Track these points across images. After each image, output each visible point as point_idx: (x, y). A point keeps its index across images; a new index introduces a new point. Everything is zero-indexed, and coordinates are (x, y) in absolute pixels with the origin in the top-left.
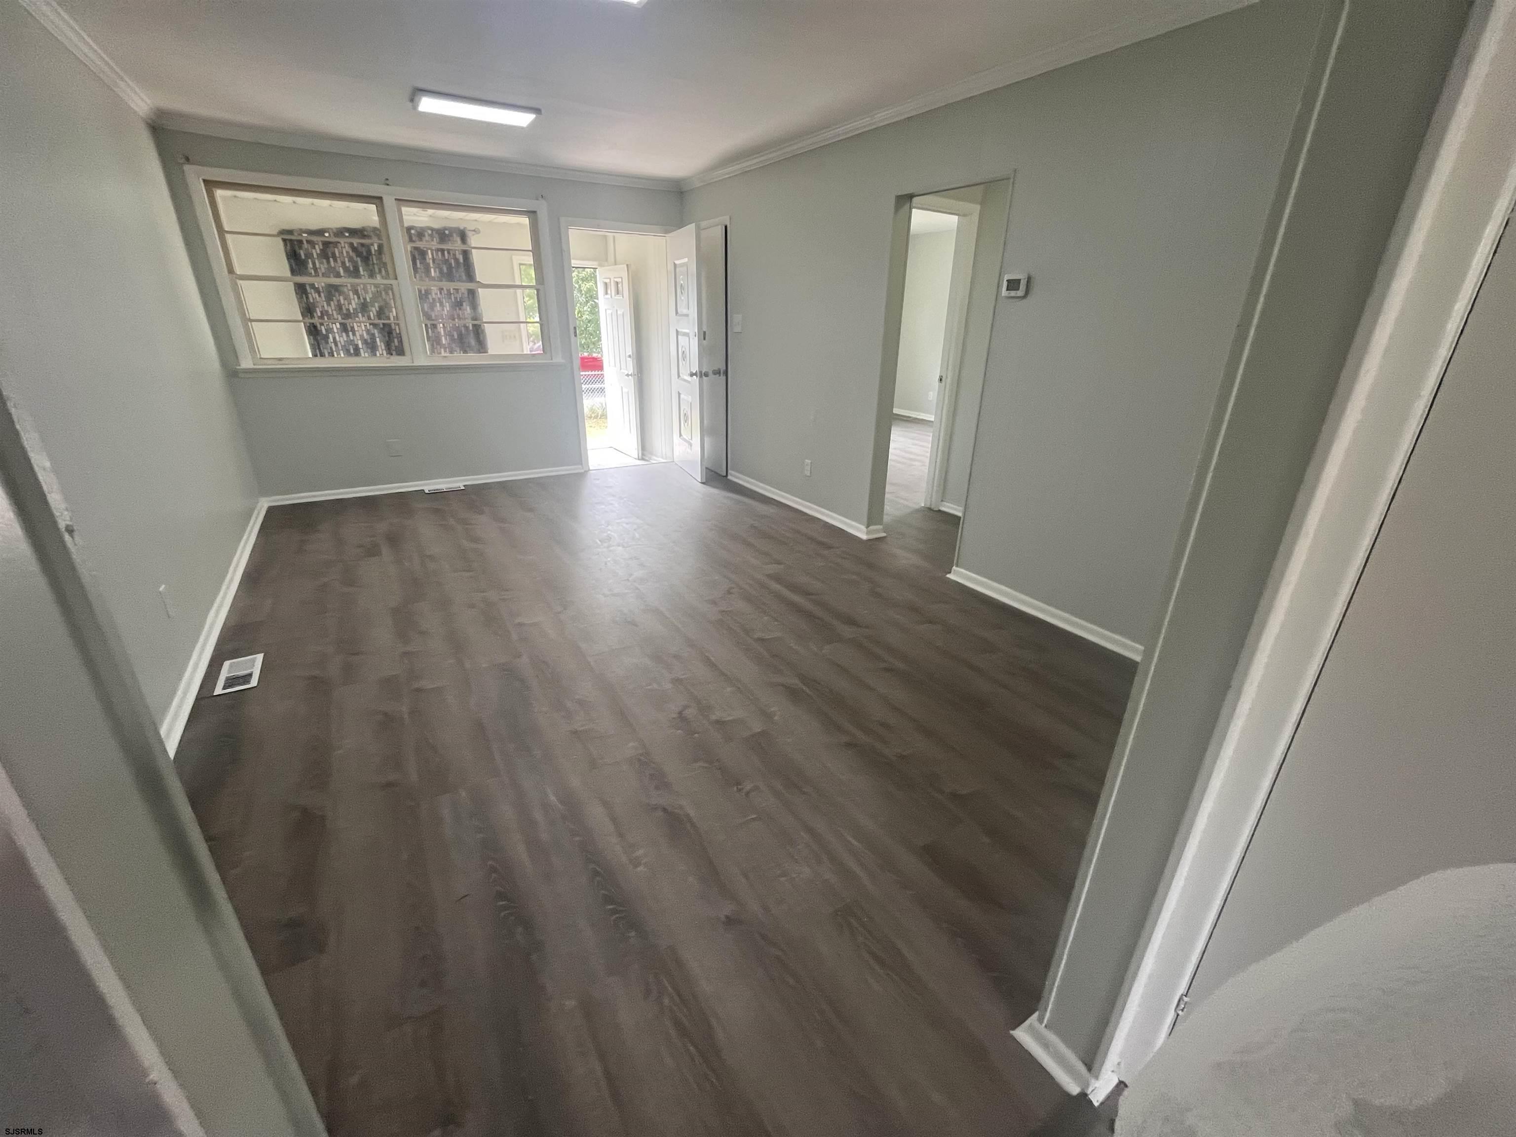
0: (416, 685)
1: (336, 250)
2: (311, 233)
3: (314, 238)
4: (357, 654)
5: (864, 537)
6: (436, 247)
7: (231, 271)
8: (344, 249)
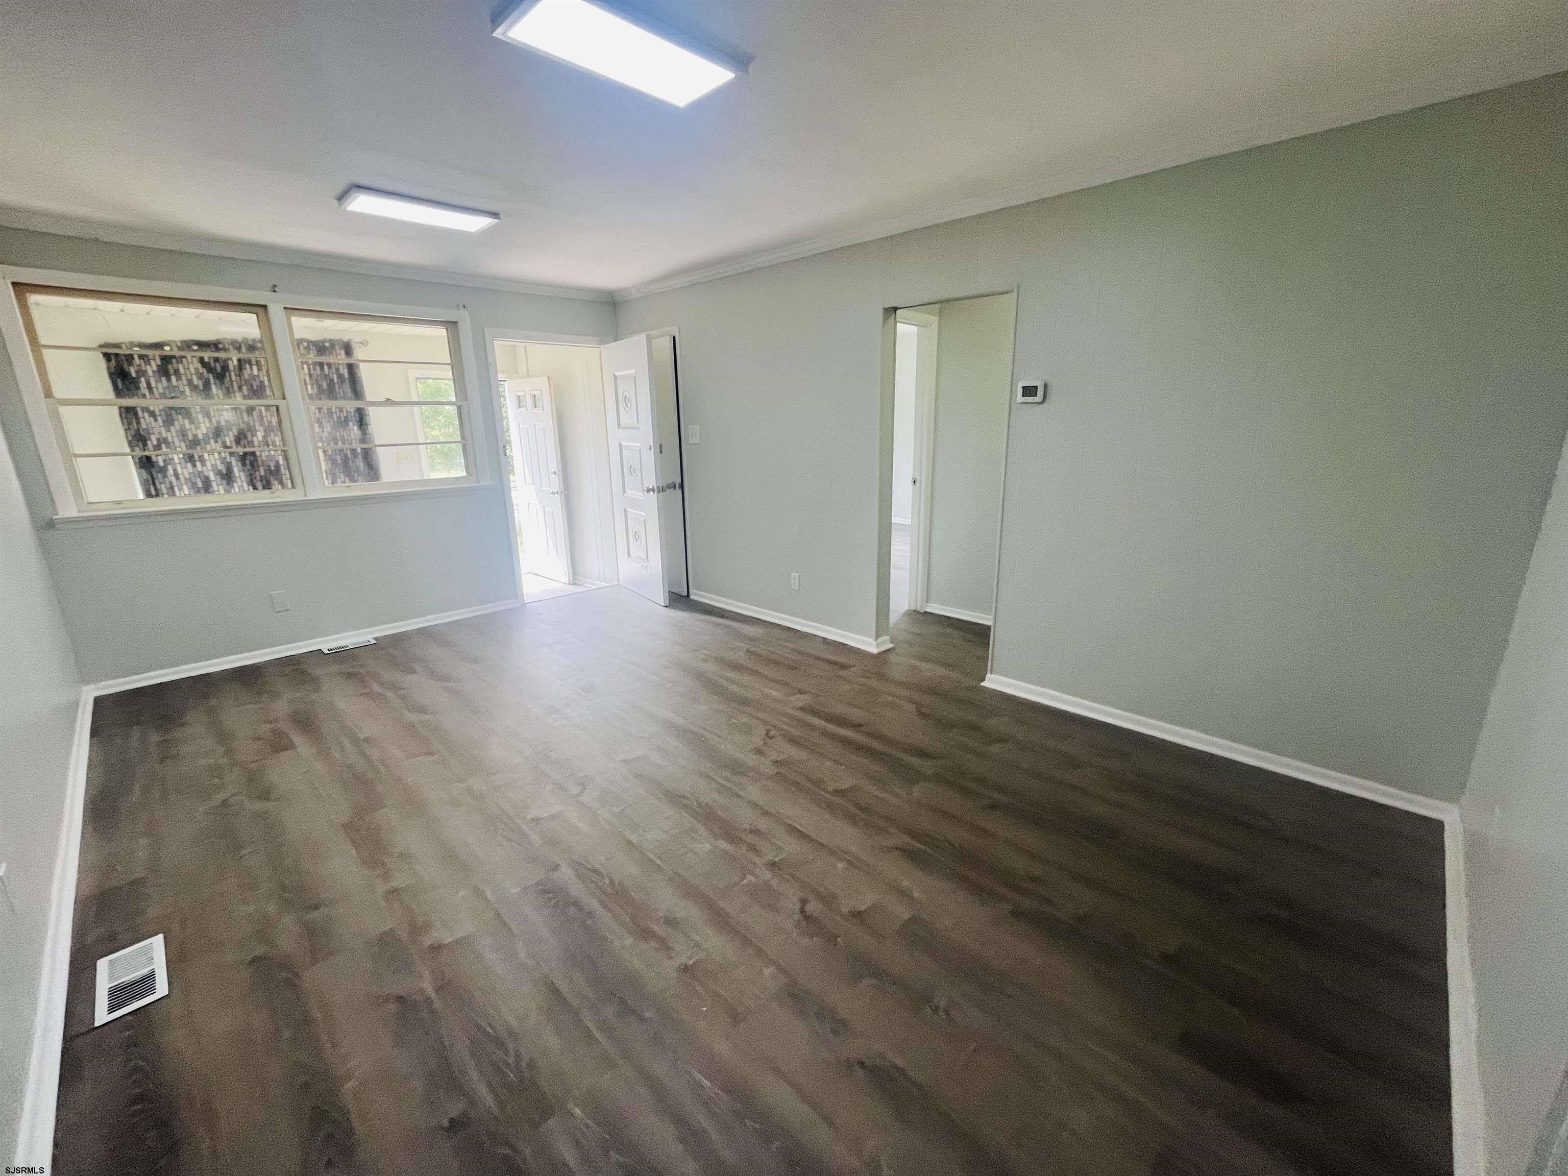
0: (428, 942)
1: (180, 366)
2: (142, 346)
3: (150, 353)
4: (316, 908)
5: (874, 650)
6: (313, 360)
7: (48, 394)
8: (191, 366)
